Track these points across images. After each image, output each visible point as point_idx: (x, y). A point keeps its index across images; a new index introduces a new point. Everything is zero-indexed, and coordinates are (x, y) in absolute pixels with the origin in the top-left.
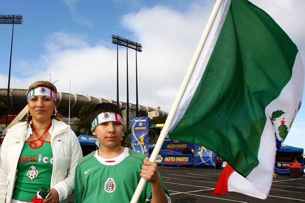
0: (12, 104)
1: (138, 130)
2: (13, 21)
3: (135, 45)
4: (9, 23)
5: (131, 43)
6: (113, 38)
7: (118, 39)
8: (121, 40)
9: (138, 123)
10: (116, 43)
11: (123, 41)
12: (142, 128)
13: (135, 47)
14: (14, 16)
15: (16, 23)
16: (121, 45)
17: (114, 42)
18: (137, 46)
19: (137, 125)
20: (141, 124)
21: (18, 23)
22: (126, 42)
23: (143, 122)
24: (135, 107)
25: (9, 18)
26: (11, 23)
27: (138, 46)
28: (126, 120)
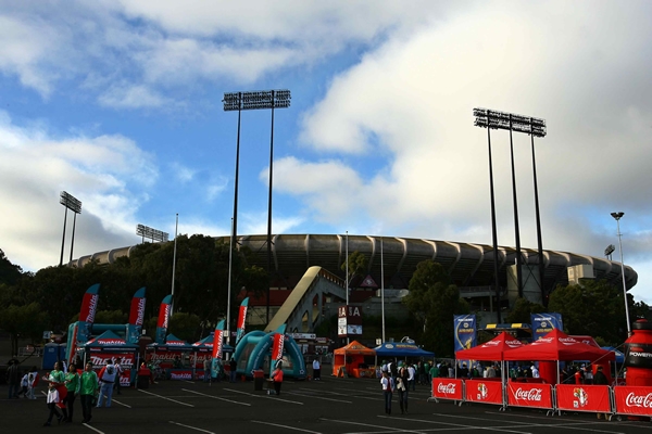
0: (277, 266)
1: (462, 333)
2: (273, 102)
3: (527, 123)
4: (265, 107)
5: (519, 122)
6: (479, 115)
7: (489, 116)
8: (496, 117)
9: (462, 323)
10: (485, 125)
11: (502, 118)
12: (469, 330)
13: (528, 128)
14: (273, 92)
15: (278, 106)
16: (496, 127)
17: (480, 124)
18: (533, 124)
19: (462, 326)
20: (466, 325)
21: (282, 106)
22: (507, 120)
23: (469, 322)
24: (536, 258)
25: (263, 97)
26: (268, 107)
27: (536, 125)
28: (516, 288)
